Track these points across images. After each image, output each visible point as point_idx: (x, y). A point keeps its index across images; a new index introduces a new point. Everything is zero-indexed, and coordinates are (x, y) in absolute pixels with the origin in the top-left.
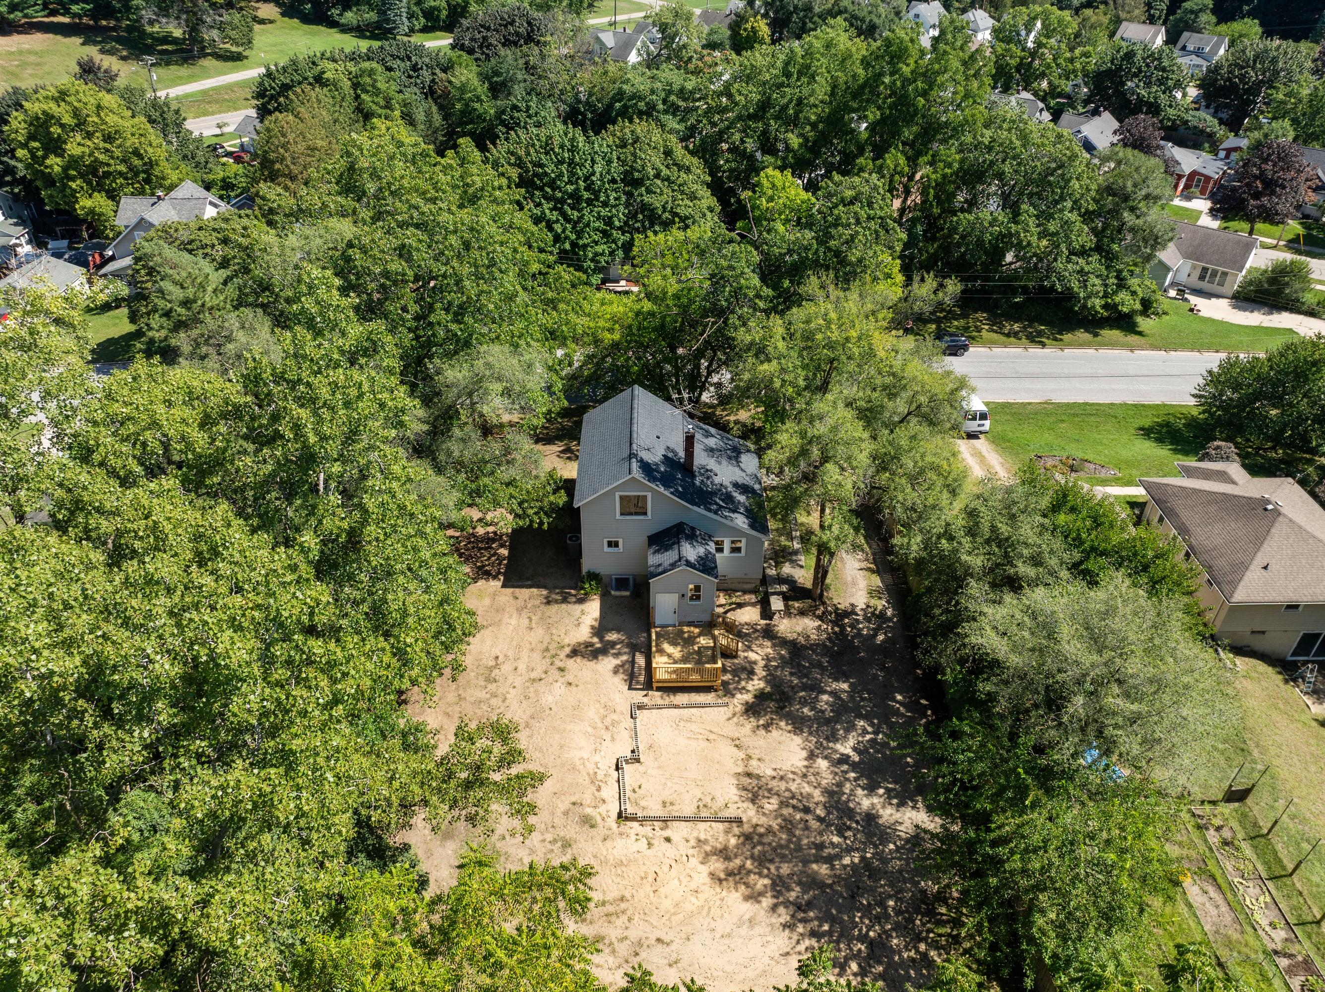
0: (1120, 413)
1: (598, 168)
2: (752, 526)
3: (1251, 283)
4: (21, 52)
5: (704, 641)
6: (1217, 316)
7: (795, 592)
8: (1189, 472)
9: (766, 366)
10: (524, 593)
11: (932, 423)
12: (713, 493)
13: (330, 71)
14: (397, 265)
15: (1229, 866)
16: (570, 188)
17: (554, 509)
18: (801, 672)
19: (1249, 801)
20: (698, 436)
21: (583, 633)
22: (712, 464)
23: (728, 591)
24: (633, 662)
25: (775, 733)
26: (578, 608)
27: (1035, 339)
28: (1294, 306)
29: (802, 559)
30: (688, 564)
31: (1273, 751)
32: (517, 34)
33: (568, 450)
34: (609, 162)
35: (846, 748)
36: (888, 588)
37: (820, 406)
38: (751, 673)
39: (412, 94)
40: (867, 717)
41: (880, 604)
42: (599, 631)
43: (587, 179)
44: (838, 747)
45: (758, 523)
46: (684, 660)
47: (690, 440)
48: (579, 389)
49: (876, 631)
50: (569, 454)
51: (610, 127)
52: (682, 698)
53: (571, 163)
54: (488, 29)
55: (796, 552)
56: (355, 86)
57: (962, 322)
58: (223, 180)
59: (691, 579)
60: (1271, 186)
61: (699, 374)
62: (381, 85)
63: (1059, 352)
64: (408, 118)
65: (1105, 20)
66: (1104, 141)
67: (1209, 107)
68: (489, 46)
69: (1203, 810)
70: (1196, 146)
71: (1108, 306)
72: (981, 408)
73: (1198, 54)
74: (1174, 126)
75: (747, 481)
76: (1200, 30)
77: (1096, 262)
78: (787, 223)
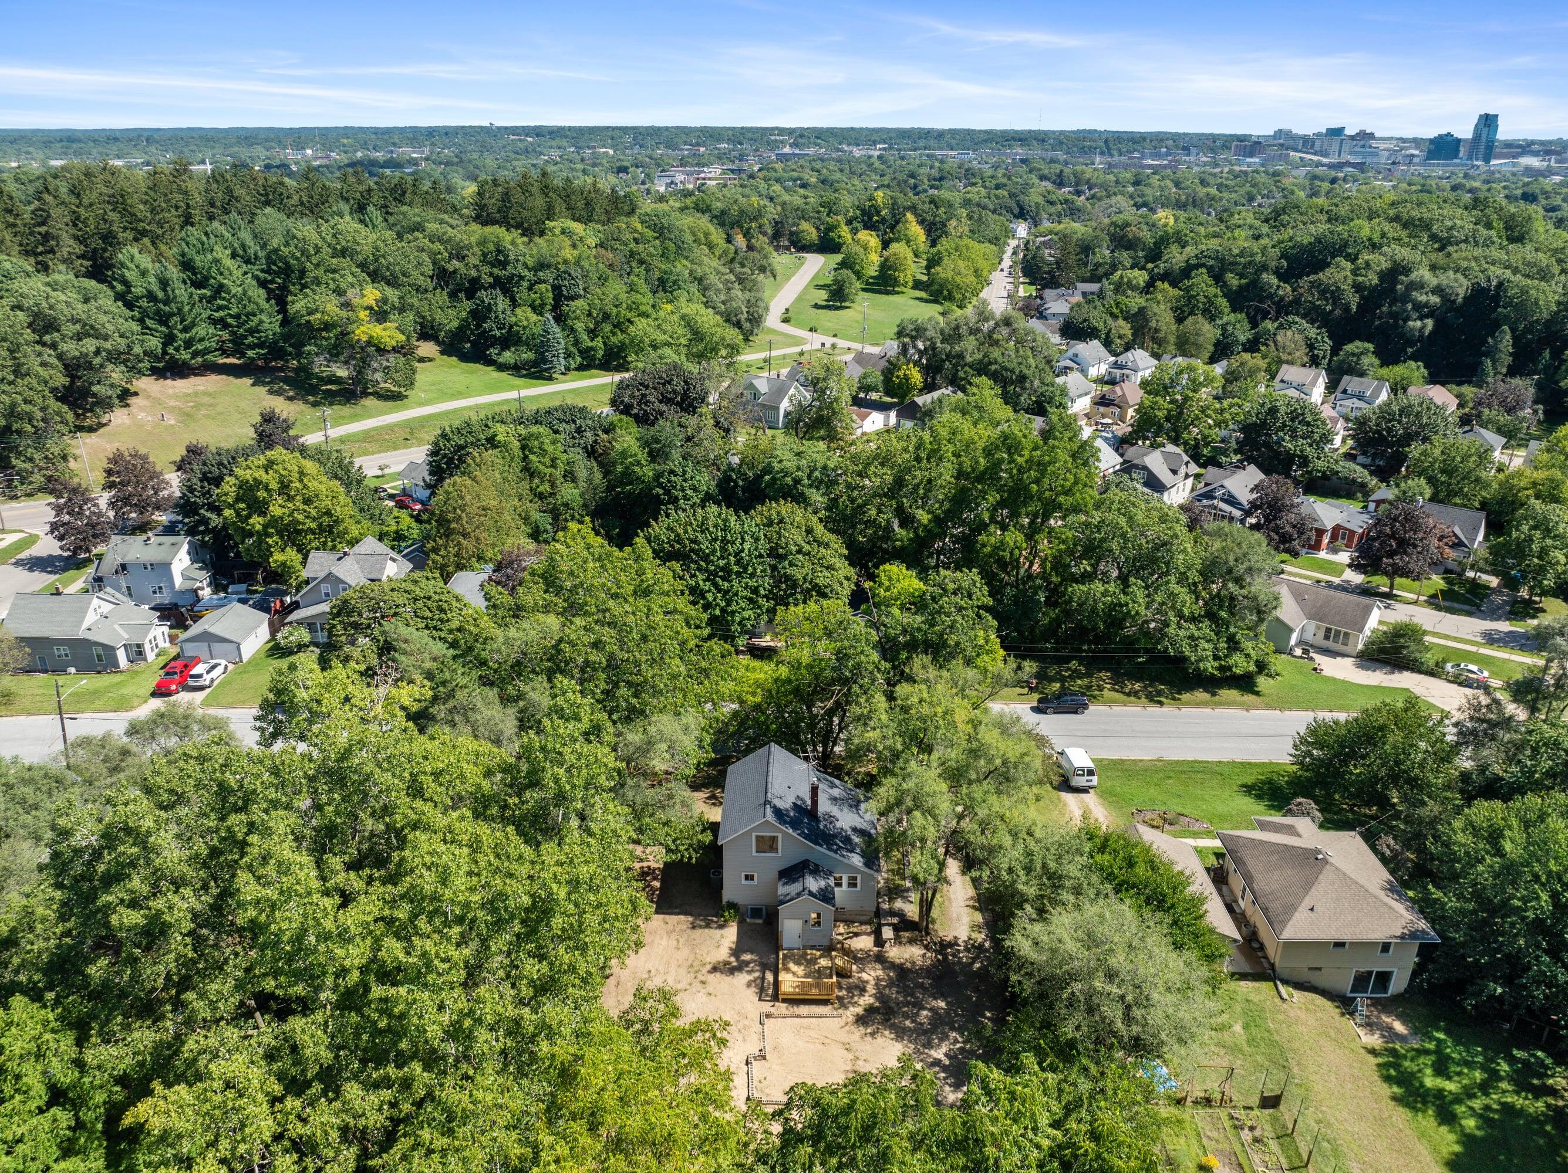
0: (1226, 770)
1: (747, 546)
2: (866, 864)
3: (1373, 643)
4: (196, 394)
5: (824, 962)
6: (1339, 675)
7: (904, 925)
8: (1263, 826)
9: (871, 734)
10: (673, 919)
12: (835, 836)
13: (502, 432)
14: (595, 657)
15: (1256, 1158)
16: (722, 563)
17: (701, 846)
18: (906, 991)
19: (1282, 1107)
20: (821, 786)
21: (723, 953)
22: (835, 811)
23: (848, 922)
24: (763, 978)
25: (880, 1040)
26: (718, 932)
27: (1154, 699)
28: (1415, 667)
29: (911, 896)
30: (811, 893)
31: (1312, 1068)
32: (674, 392)
33: (713, 797)
34: (757, 540)
35: (939, 1053)
36: (987, 924)
38: (863, 990)
39: (577, 456)
40: (960, 1030)
41: (980, 937)
42: (736, 952)
43: (737, 554)
44: (932, 1052)
45: (871, 860)
46: (806, 976)
47: (814, 790)
48: (726, 741)
49: (973, 961)
50: (714, 800)
51: (759, 507)
52: (804, 1010)
53: (724, 541)
54: (647, 387)
55: (908, 890)
56: (523, 448)
57: (1086, 681)
58: (397, 532)
59: (813, 909)
60: (1404, 545)
61: (831, 731)
62: (550, 448)
63: (1176, 711)
64: (570, 476)
65: (1263, 364)
66: (1245, 497)
67: (1361, 459)
68: (647, 403)
69: (1241, 1114)
70: (1350, 496)
71: (1221, 668)
72: (1089, 764)
73: (1360, 397)
74: (1325, 477)
75: (864, 826)
76: (1362, 374)
77: (1206, 628)
78: (902, 608)
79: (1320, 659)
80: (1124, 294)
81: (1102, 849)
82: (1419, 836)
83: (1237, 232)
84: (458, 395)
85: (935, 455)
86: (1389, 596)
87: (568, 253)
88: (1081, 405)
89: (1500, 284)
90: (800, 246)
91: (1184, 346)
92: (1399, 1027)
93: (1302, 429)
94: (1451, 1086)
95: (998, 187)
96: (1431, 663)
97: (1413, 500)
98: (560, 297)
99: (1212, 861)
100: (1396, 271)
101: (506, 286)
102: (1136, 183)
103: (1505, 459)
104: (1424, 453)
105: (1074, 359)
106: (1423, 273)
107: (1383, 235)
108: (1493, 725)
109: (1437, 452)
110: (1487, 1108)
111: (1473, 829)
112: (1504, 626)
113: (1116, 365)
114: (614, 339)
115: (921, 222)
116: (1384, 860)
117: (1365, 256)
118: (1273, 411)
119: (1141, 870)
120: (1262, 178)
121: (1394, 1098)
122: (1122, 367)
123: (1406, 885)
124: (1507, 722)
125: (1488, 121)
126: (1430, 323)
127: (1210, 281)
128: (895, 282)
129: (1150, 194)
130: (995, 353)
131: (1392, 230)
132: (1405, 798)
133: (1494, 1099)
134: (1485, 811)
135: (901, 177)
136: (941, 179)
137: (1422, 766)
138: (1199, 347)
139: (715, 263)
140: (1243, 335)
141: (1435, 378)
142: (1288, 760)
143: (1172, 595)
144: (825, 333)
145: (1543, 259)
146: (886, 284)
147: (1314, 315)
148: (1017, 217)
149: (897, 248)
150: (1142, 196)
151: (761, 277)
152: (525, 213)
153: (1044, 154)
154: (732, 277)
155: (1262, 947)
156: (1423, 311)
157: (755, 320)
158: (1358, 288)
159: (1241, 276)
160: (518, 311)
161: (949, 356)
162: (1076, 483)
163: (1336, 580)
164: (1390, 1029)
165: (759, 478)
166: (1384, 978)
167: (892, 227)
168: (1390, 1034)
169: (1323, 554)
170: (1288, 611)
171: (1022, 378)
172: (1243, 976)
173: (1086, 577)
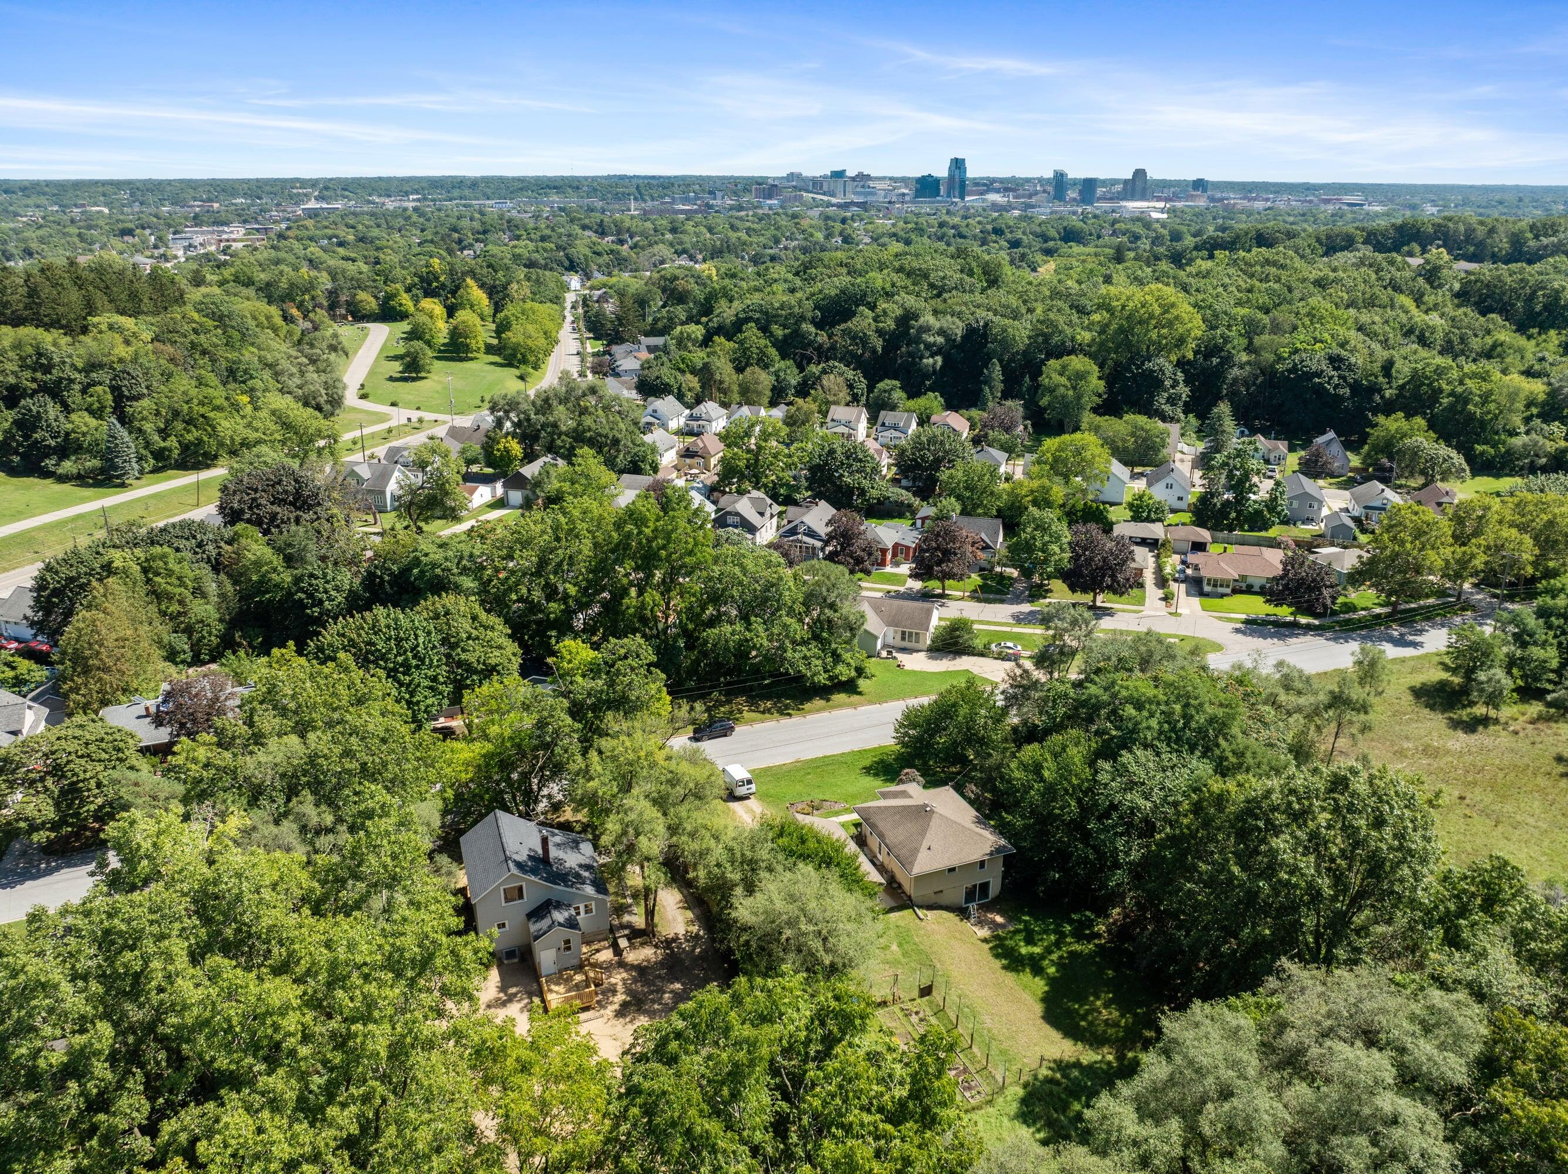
0: (849, 759)
1: (421, 640)
2: (598, 891)
3: (938, 637)
5: (579, 978)
6: (917, 668)
7: (635, 933)
8: (885, 795)
11: (700, 798)
12: (567, 875)
13: (118, 558)
16: (400, 659)
18: (647, 983)
19: (934, 993)
20: (549, 838)
21: (492, 993)
22: (562, 855)
23: (588, 943)
24: (532, 1003)
27: (783, 712)
28: (970, 651)
29: (635, 909)
30: (559, 925)
31: (948, 962)
32: (286, 492)
34: (429, 633)
36: (698, 918)
37: (628, 802)
38: (614, 992)
39: (205, 571)
41: (695, 929)
42: (503, 989)
43: (412, 649)
45: (600, 886)
46: (568, 992)
47: (545, 841)
49: (694, 948)
51: (421, 602)
53: (399, 640)
54: (256, 490)
55: (630, 906)
56: (145, 571)
57: (728, 707)
58: (16, 677)
59: (560, 934)
60: (947, 554)
62: (176, 568)
63: (803, 719)
64: (199, 592)
65: (814, 407)
66: (823, 530)
67: (904, 482)
68: (258, 506)
69: (908, 1005)
70: (901, 516)
71: (830, 678)
72: (747, 776)
73: (895, 428)
74: (880, 502)
75: (588, 861)
76: (893, 408)
77: (814, 649)
78: (584, 676)
79: (901, 657)
80: (686, 348)
81: (781, 835)
82: (991, 780)
83: (775, 287)
84: (18, 515)
85: (573, 533)
86: (942, 596)
87: (122, 351)
88: (668, 458)
89: (986, 325)
90: (358, 315)
91: (748, 396)
92: (999, 919)
93: (856, 465)
94: (1037, 950)
95: (543, 239)
96: (981, 647)
97: (948, 518)
98: (121, 400)
99: (853, 831)
100: (907, 318)
101: (55, 391)
102: (674, 230)
103: (1010, 470)
104: (951, 477)
105: (654, 414)
106: (928, 319)
107: (893, 285)
108: (1026, 688)
109: (960, 474)
110: (1061, 957)
111: (1024, 767)
112: (1026, 608)
113: (692, 418)
114: (189, 437)
115: (482, 286)
116: (971, 802)
117: (882, 305)
118: (832, 452)
119: (812, 844)
120: (783, 222)
121: (1004, 968)
122: (698, 419)
123: (988, 817)
124: (1035, 685)
125: (958, 164)
126: (939, 359)
127: (760, 334)
128: (467, 348)
129: (688, 240)
130: (588, 421)
131: (900, 279)
132: (977, 754)
133: (1064, 951)
134: (1030, 751)
135: (443, 230)
136: (485, 232)
137: (985, 727)
138: (759, 394)
139: (284, 347)
140: (793, 378)
141: (951, 406)
142: (893, 742)
143: (785, 626)
144: (408, 405)
145: (1014, 301)
146: (458, 351)
147: (851, 360)
148: (568, 269)
149: (463, 315)
150: (681, 243)
151: (333, 357)
152: (61, 310)
153: (581, 202)
154: (305, 361)
155: (900, 886)
156: (934, 350)
157: (336, 402)
158: (880, 332)
159: (785, 327)
160: (73, 417)
161: (544, 426)
162: (696, 545)
163: (902, 589)
164: (993, 922)
165: (406, 571)
166: (985, 887)
167: (454, 293)
168: (995, 926)
169: (889, 569)
170: (873, 624)
171: (616, 442)
172: (891, 910)
173: (712, 622)
